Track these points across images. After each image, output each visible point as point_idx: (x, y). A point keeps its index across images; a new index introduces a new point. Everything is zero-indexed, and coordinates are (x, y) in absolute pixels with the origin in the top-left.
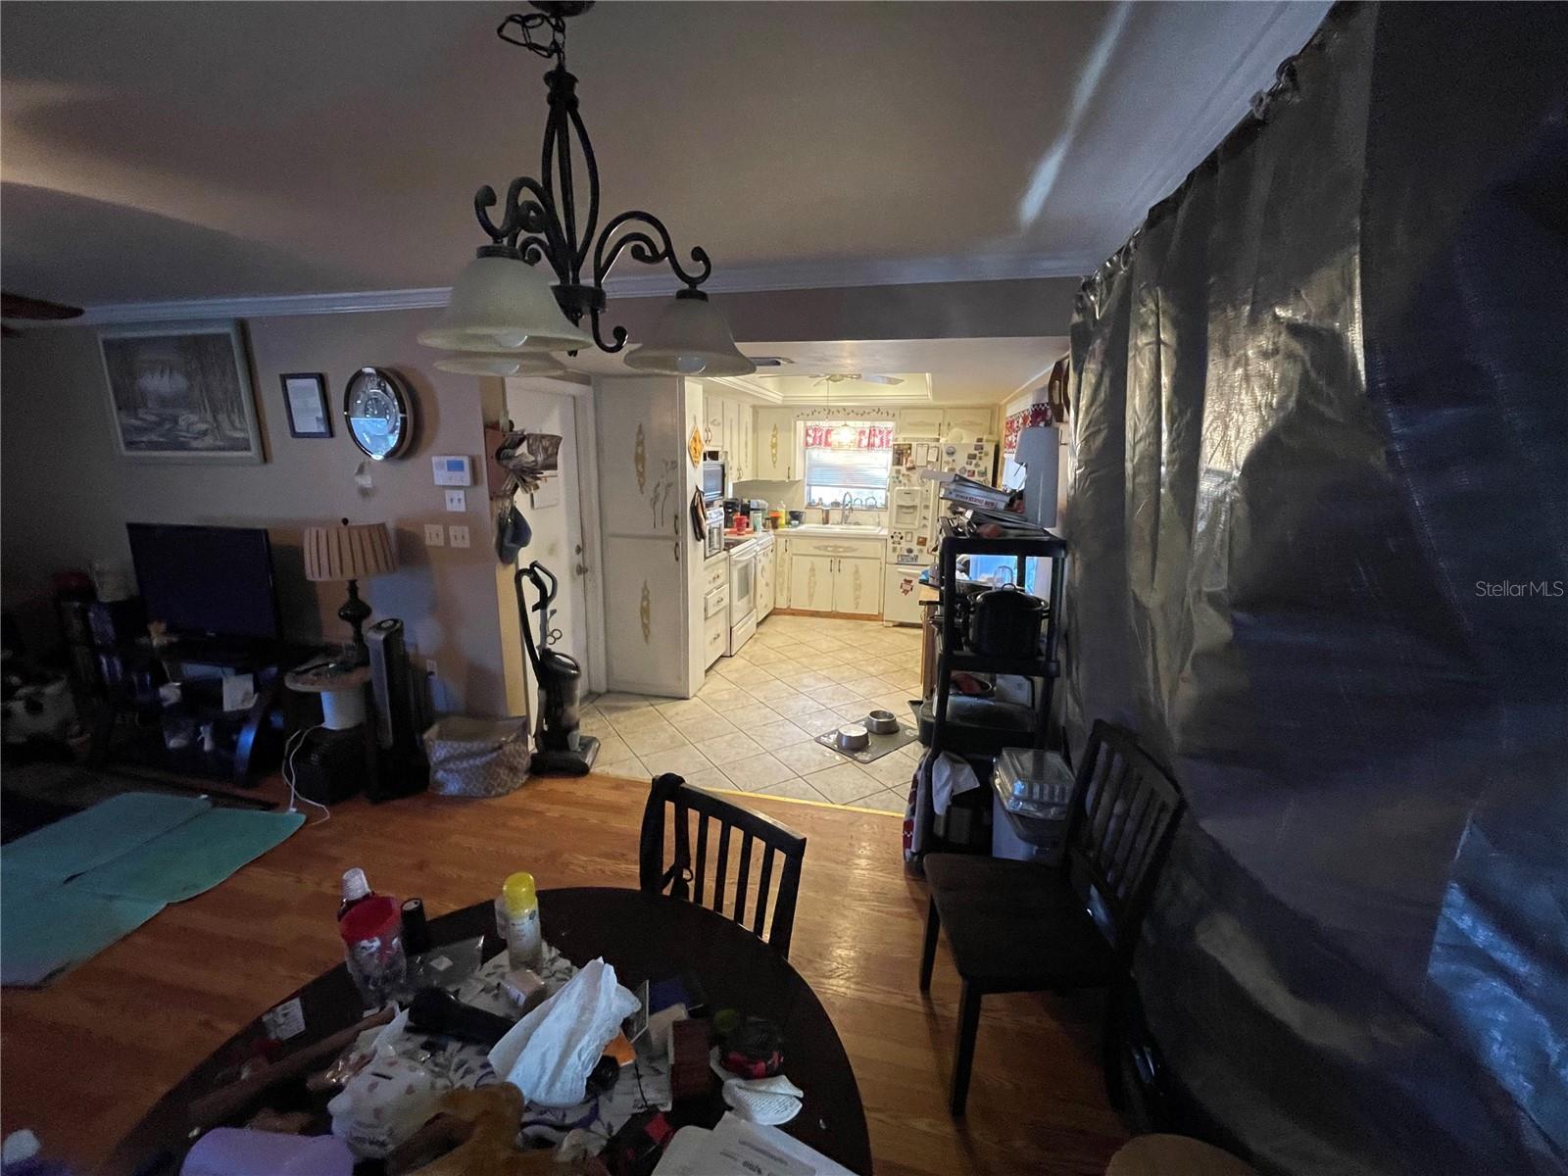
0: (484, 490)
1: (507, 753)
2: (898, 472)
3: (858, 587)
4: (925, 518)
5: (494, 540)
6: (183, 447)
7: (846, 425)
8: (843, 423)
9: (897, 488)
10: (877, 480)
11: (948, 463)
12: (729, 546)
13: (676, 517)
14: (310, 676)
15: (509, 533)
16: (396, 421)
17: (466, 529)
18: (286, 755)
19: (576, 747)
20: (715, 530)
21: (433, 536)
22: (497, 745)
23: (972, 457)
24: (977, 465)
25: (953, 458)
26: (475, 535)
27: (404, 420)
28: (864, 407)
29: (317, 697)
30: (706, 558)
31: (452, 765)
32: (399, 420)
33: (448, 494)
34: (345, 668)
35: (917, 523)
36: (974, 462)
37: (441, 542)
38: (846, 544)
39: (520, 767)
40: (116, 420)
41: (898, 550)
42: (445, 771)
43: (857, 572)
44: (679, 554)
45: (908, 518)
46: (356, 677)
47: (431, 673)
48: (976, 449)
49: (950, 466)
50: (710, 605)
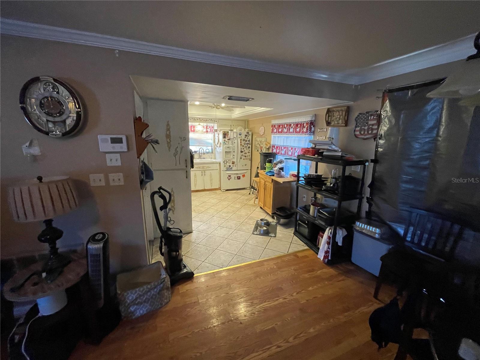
0: (134, 153)
2: (225, 140)
3: (211, 180)
4: (234, 155)
7: (199, 124)
8: (199, 123)
9: (225, 146)
10: (208, 143)
11: (239, 137)
13: (186, 160)
17: (121, 174)
21: (96, 181)
23: (246, 136)
24: (248, 138)
25: (241, 136)
26: (127, 177)
28: (206, 118)
33: (108, 156)
35: (231, 157)
36: (247, 137)
37: (103, 183)
38: (207, 165)
41: (226, 166)
42: (134, 305)
43: (211, 175)
44: (188, 176)
45: (229, 155)
48: (247, 133)
49: (240, 139)
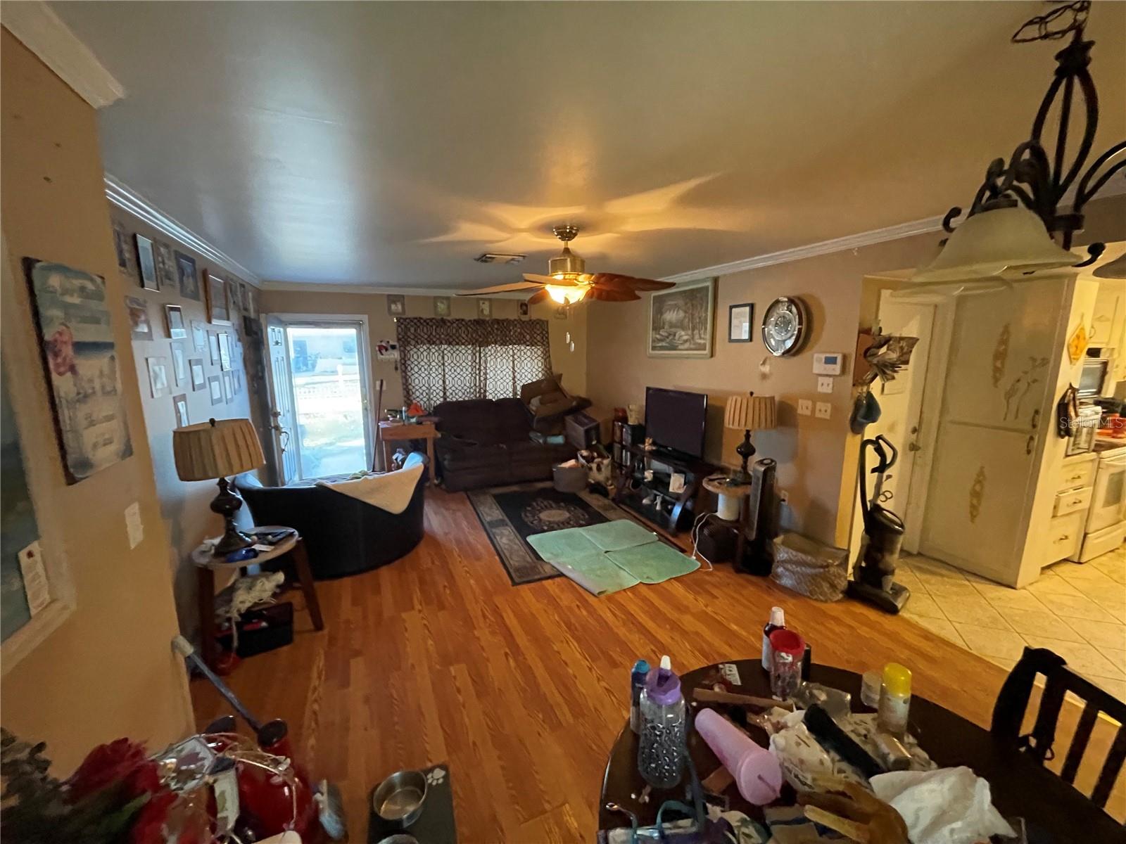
0: (849, 379)
1: (831, 572)
5: (850, 416)
6: (675, 348)
12: (1099, 448)
13: (1037, 412)
14: (716, 483)
15: (862, 411)
16: (795, 330)
17: (829, 405)
18: (695, 524)
19: (888, 588)
20: (1085, 430)
21: (803, 408)
22: (825, 564)
26: (836, 410)
27: (800, 330)
29: (717, 496)
30: (1067, 456)
31: (789, 567)
32: (797, 329)
33: (820, 379)
34: (734, 483)
37: (808, 413)
39: (839, 587)
40: (651, 334)
42: (784, 568)
44: (1033, 450)
46: (741, 491)
47: (784, 500)
50: (1063, 503)
